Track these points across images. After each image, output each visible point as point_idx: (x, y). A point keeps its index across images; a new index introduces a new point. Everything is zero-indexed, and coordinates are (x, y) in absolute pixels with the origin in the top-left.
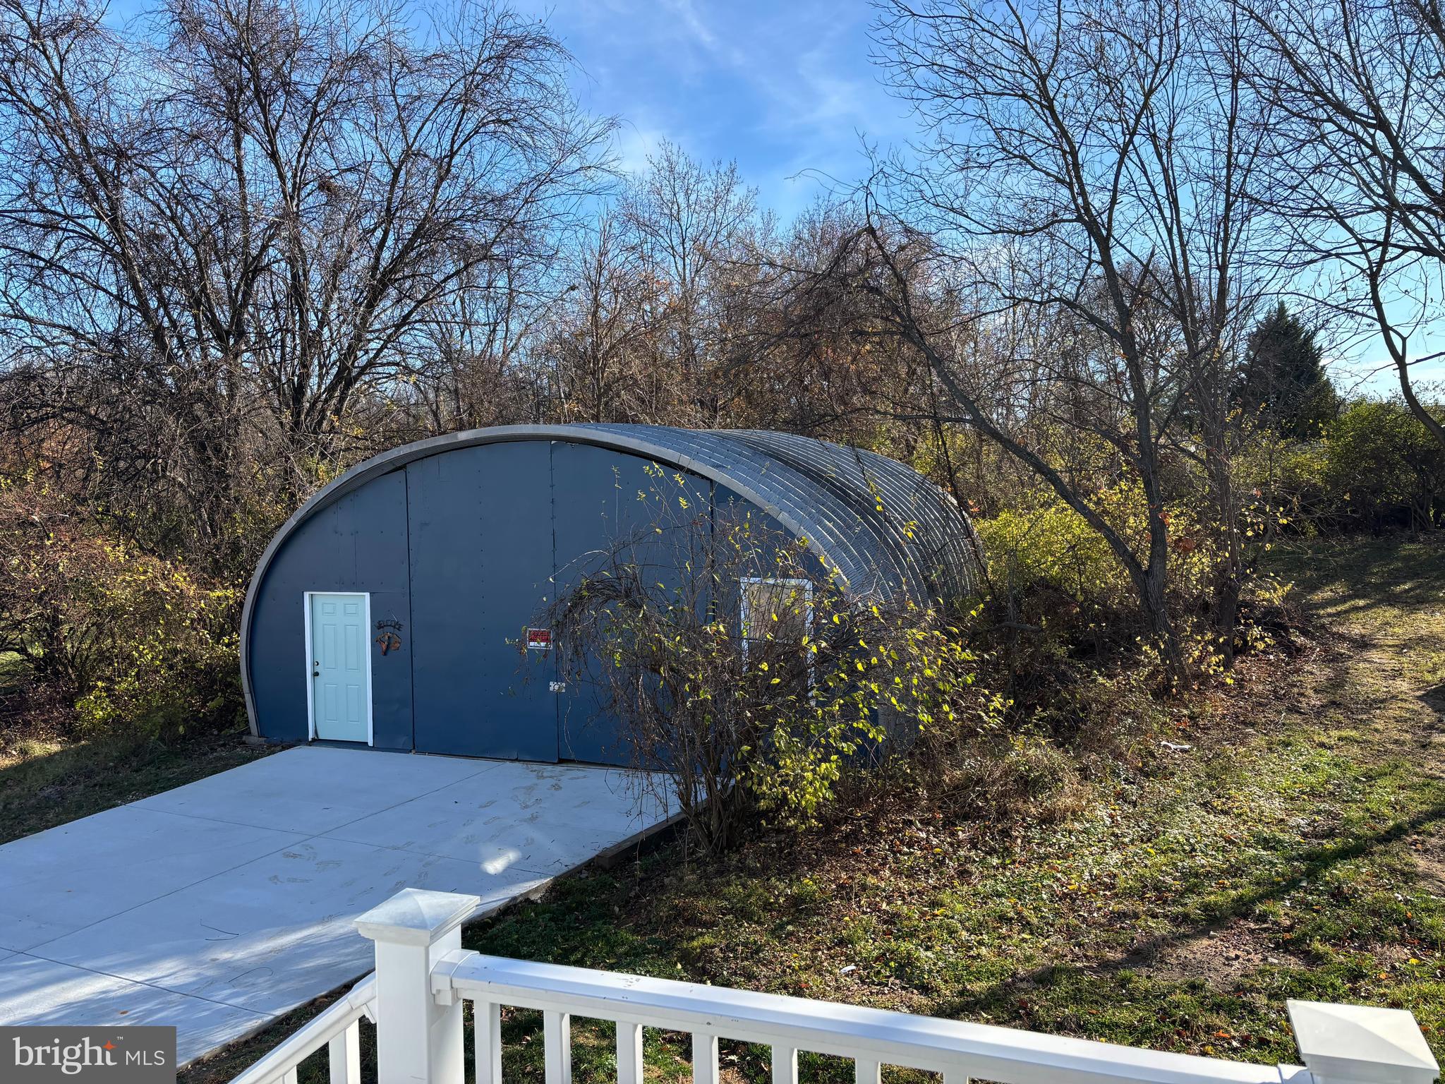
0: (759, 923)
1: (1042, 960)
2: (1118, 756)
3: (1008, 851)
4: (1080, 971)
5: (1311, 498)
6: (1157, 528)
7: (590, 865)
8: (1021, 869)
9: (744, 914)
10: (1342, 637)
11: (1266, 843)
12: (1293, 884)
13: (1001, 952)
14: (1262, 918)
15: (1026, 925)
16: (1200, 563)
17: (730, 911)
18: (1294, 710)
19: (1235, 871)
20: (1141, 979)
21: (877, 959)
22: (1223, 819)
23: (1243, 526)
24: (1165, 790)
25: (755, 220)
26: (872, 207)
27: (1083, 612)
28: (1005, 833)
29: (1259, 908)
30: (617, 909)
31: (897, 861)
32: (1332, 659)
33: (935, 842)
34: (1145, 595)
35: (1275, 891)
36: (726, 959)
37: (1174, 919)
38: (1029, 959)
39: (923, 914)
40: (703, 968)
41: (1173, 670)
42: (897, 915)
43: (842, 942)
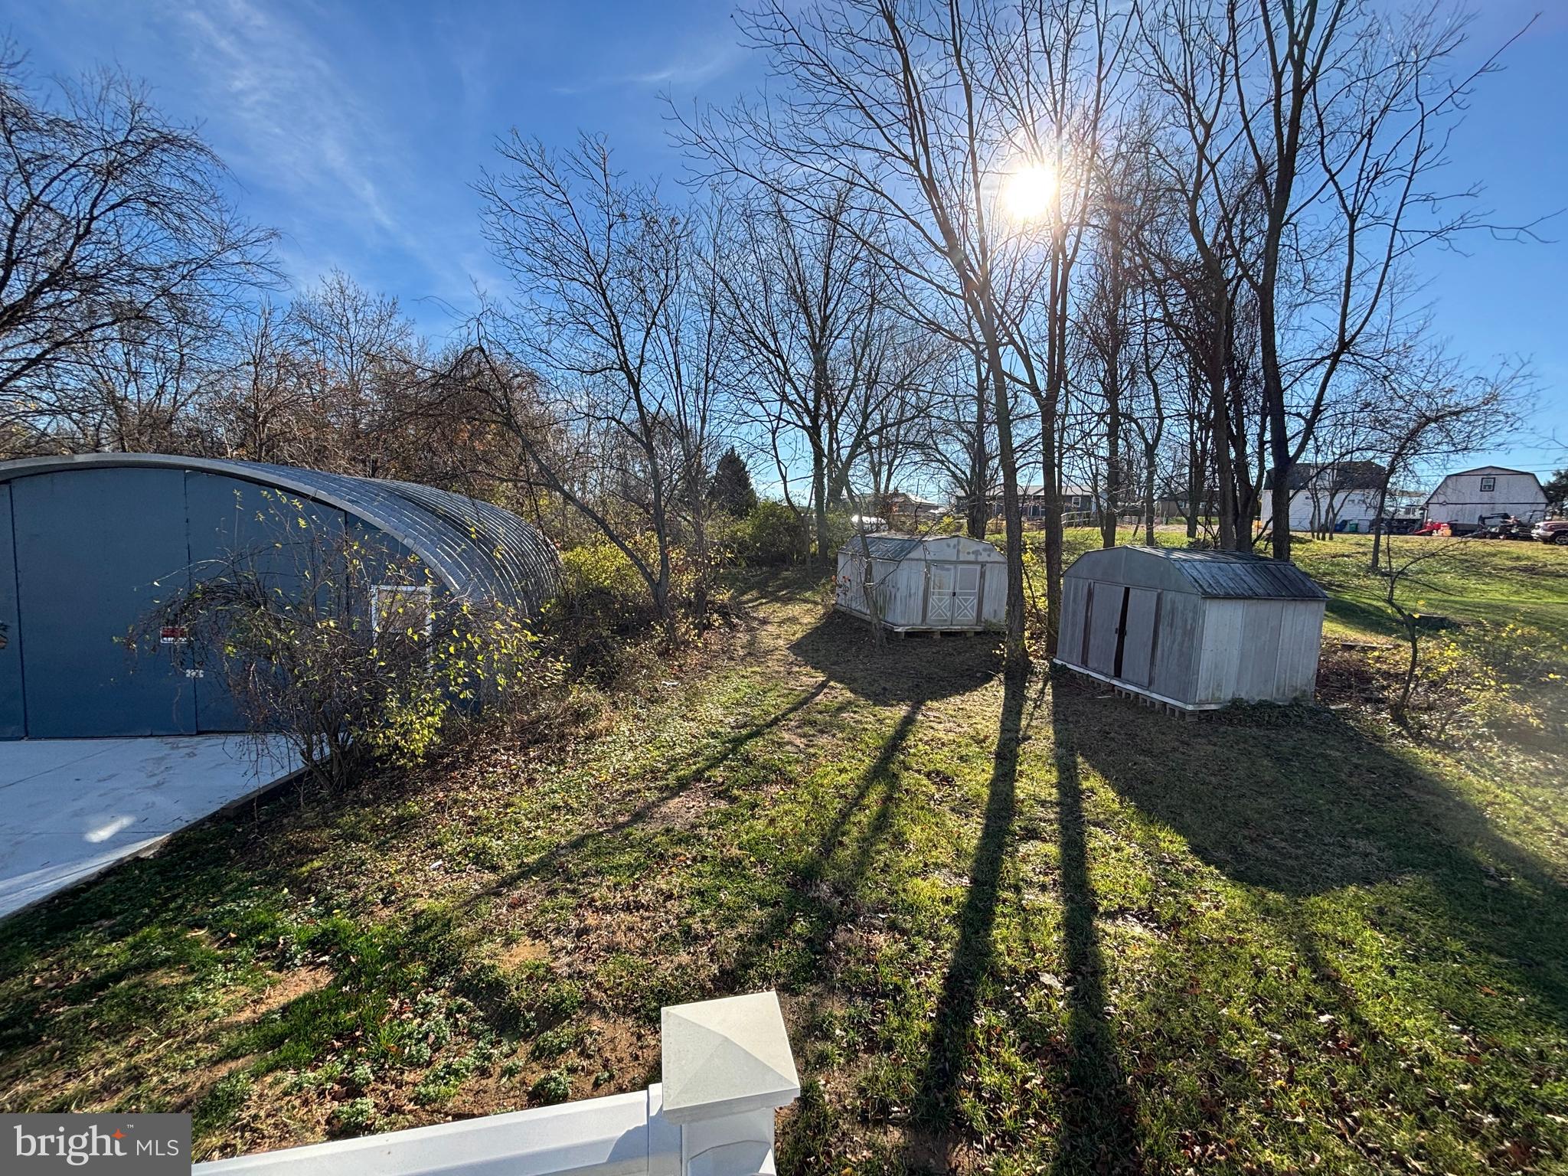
0: (366, 842)
1: (578, 831)
2: (637, 692)
3: (563, 762)
4: (601, 834)
5: (742, 544)
6: (665, 560)
7: (213, 818)
8: (569, 772)
9: (355, 838)
10: (755, 618)
11: (714, 735)
12: (725, 757)
13: (551, 831)
14: (708, 780)
15: (570, 810)
16: (688, 578)
17: (340, 837)
18: (731, 659)
19: (696, 754)
20: (638, 832)
21: (459, 853)
22: (692, 724)
23: (710, 559)
24: (662, 710)
25: (414, 342)
26: (482, 333)
27: (622, 607)
28: (562, 749)
29: (707, 774)
30: (233, 851)
31: (483, 778)
32: (750, 630)
33: (513, 761)
34: (656, 597)
35: (715, 762)
36: (331, 877)
37: (661, 790)
38: (568, 833)
39: (499, 813)
40: (309, 888)
41: (670, 640)
42: (479, 818)
43: (433, 846)
